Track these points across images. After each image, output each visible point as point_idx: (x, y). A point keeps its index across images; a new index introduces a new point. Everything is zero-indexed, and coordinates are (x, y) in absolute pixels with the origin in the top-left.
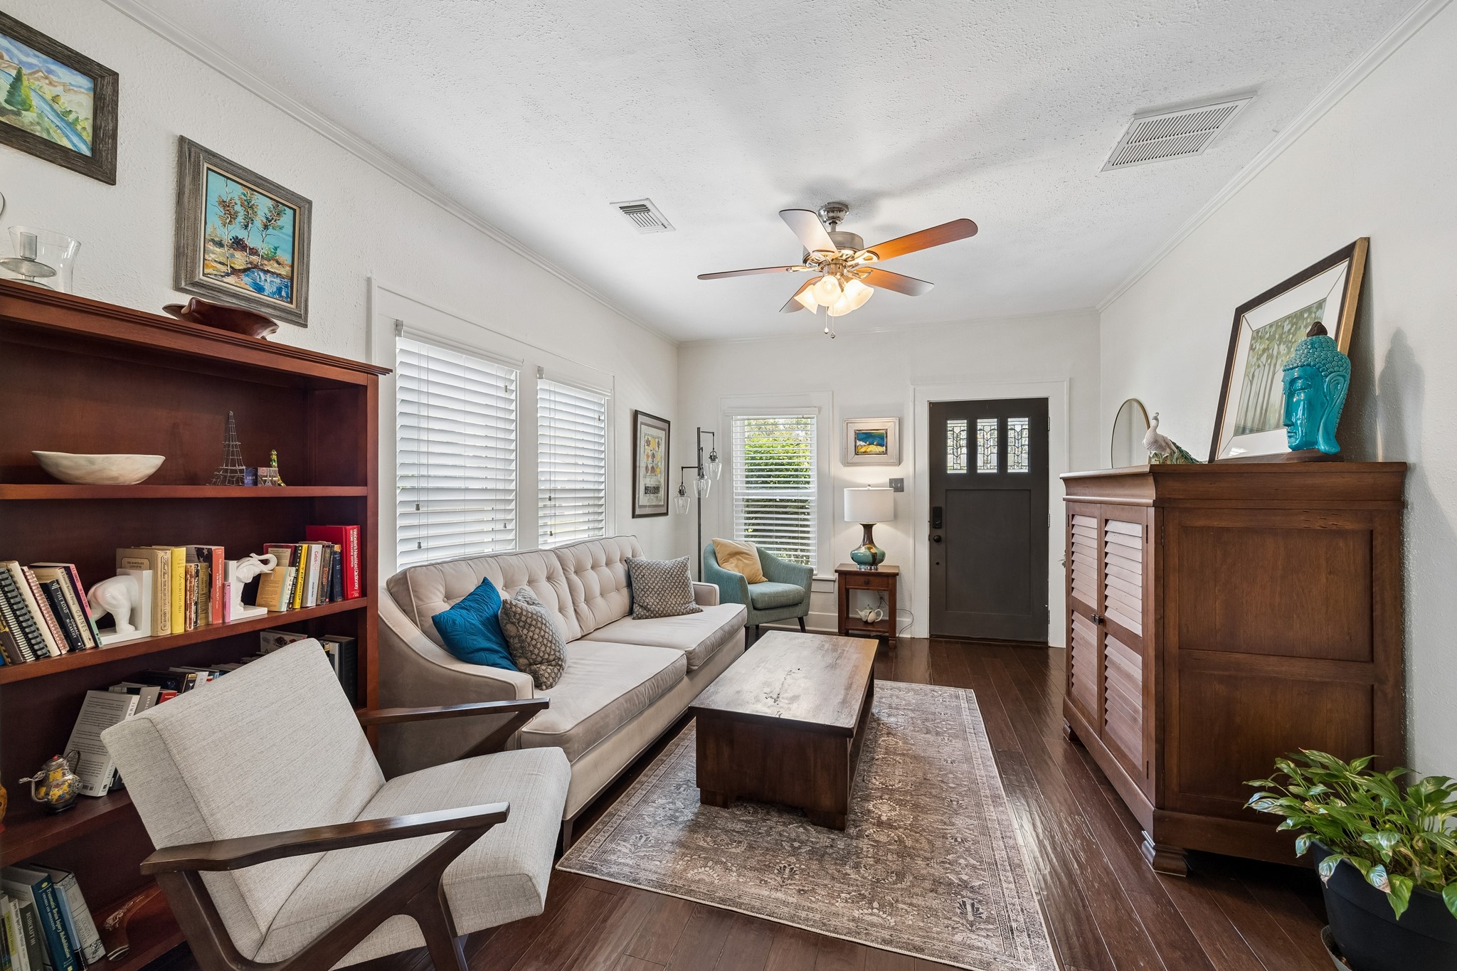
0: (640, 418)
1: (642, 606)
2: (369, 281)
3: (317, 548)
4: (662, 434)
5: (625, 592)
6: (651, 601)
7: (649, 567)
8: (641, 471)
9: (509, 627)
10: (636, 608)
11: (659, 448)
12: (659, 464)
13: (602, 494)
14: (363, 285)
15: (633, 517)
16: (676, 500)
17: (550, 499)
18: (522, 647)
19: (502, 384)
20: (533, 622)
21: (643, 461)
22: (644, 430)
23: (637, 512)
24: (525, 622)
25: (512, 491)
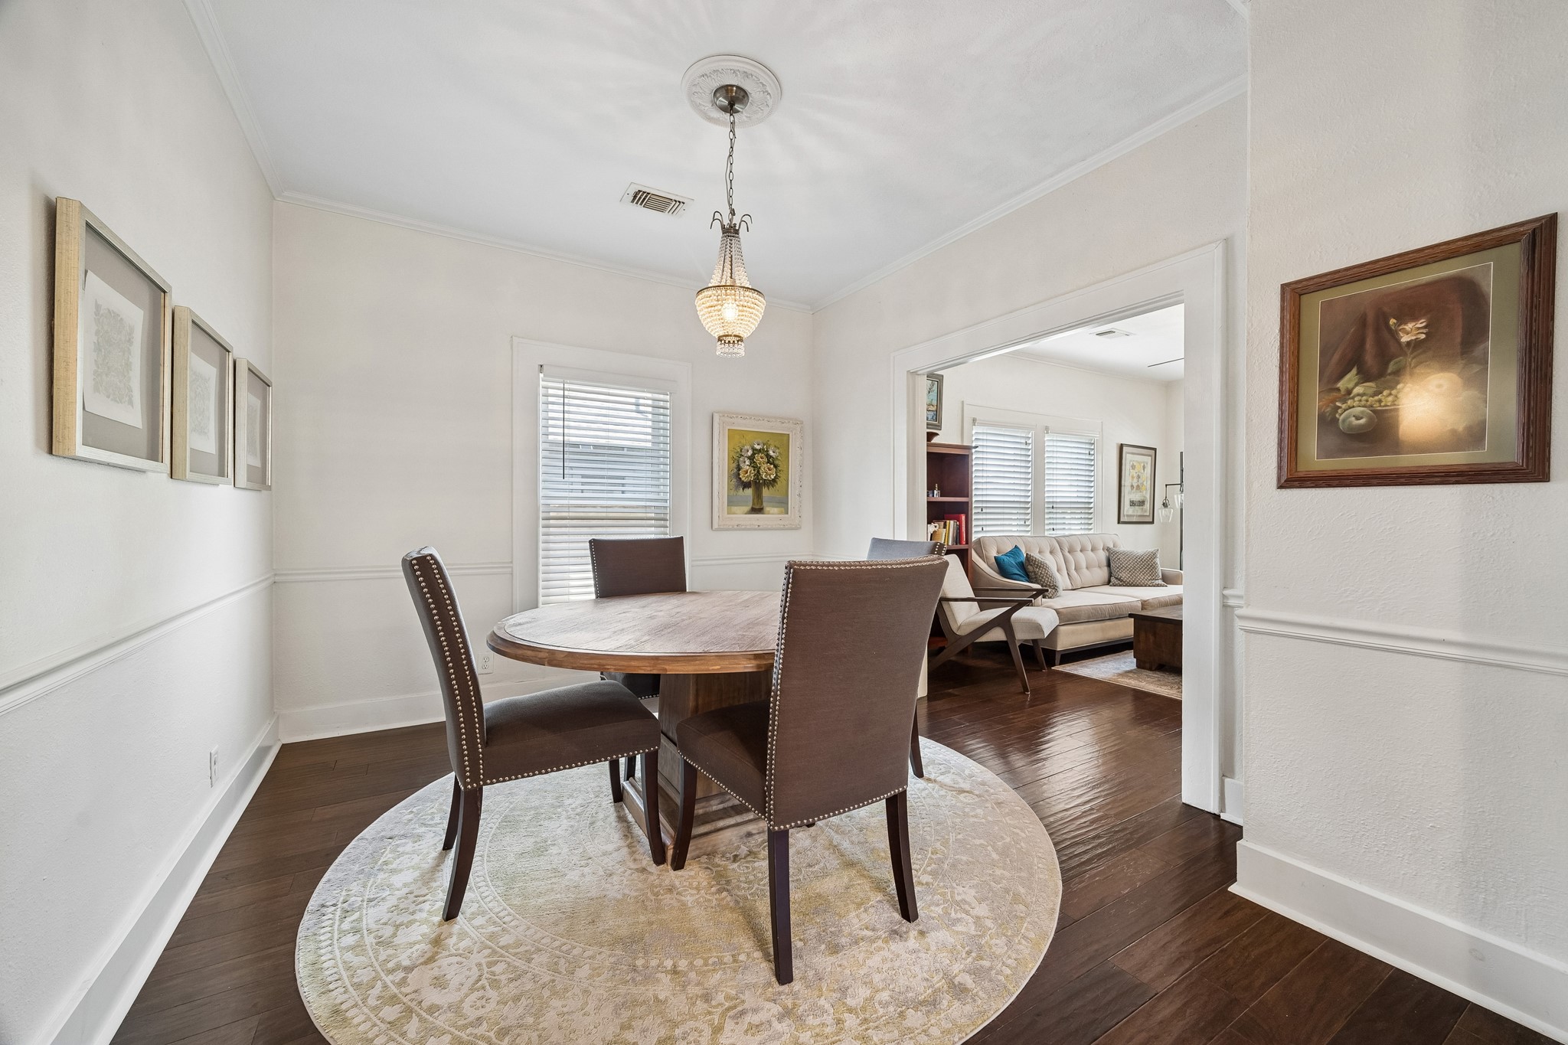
0: (1125, 449)
1: (1117, 578)
2: (963, 402)
3: (952, 522)
4: (1149, 460)
5: (1106, 569)
6: (1124, 575)
7: (1124, 554)
8: (1126, 490)
9: (1029, 567)
10: (1113, 579)
11: (1144, 470)
12: (1145, 483)
13: (1092, 505)
14: (960, 405)
15: (1119, 523)
16: (1160, 511)
17: (1053, 508)
18: (1036, 578)
19: (1023, 441)
20: (1041, 565)
21: (1127, 482)
22: (1128, 458)
23: (1122, 520)
24: (1038, 565)
25: (1029, 502)
